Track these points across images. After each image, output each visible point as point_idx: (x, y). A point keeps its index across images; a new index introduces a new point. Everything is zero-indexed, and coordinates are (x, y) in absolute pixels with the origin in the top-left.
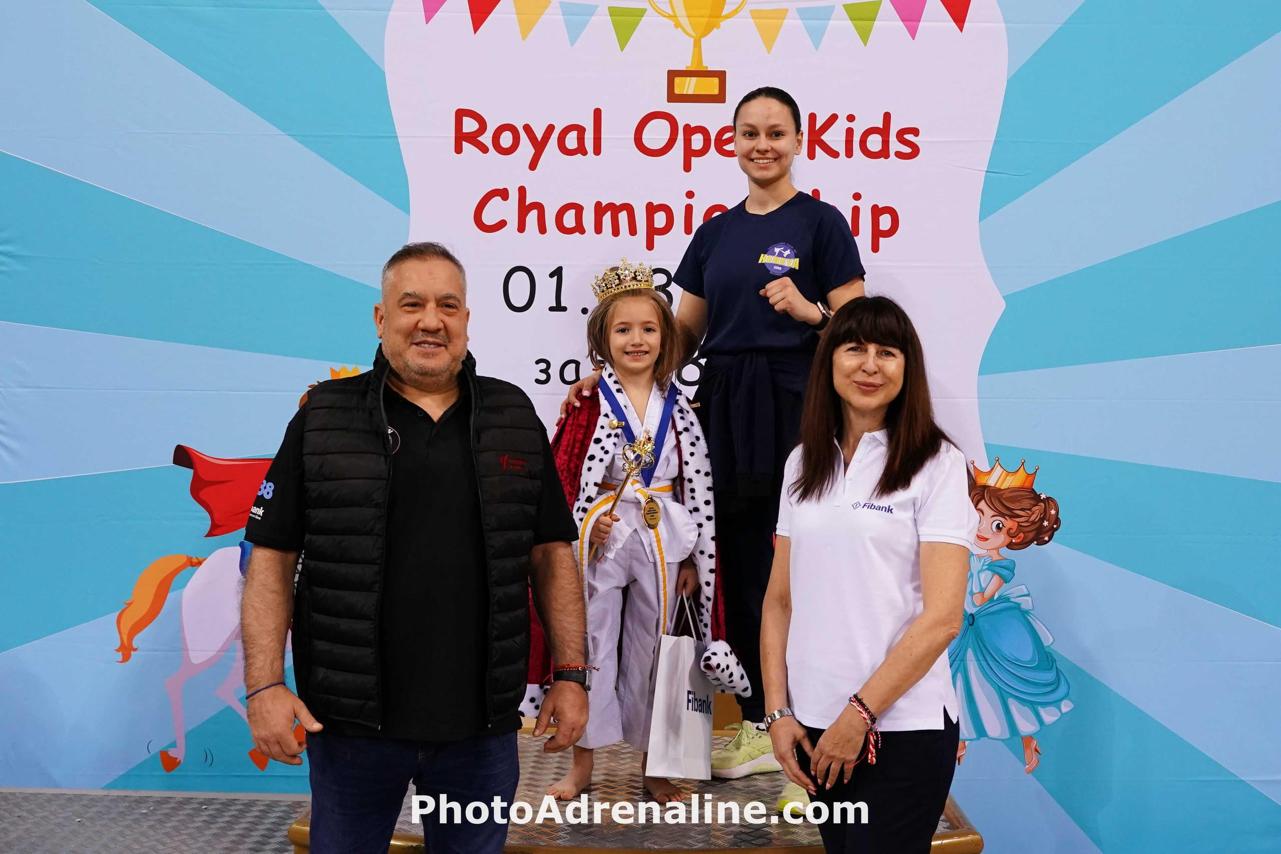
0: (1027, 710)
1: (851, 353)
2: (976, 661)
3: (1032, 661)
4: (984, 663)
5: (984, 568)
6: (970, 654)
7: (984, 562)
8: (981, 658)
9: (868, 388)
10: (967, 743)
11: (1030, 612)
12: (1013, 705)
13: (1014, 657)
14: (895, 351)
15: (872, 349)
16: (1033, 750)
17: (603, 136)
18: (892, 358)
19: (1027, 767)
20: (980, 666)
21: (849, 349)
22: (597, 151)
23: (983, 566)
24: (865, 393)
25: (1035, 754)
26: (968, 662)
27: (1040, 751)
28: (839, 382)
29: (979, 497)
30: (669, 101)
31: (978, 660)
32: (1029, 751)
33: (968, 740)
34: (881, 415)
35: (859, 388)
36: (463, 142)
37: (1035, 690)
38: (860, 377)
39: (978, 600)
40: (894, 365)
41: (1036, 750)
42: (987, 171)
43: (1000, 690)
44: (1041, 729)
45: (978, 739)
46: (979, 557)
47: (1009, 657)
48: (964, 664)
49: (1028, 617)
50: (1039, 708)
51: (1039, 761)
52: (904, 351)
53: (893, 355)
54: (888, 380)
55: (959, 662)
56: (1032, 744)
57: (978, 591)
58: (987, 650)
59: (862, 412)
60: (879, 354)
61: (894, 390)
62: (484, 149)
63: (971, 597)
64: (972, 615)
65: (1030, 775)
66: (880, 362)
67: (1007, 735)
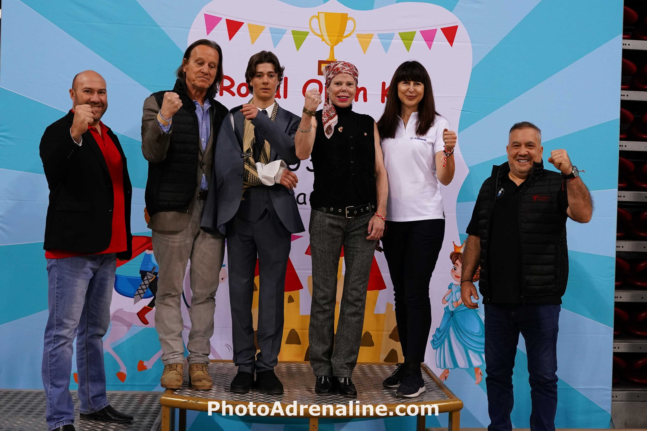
0: (477, 355)
1: (404, 84)
2: (454, 332)
3: (479, 333)
4: (457, 333)
5: (458, 290)
6: (451, 329)
7: (458, 288)
8: (456, 331)
9: (411, 98)
10: (449, 370)
11: (478, 310)
12: (471, 353)
13: (471, 331)
14: (420, 83)
15: (412, 83)
16: (479, 374)
17: (288, 90)
18: (419, 86)
19: (476, 381)
20: (456, 335)
21: (403, 83)
22: (285, 96)
23: (458, 289)
24: (410, 100)
25: (480, 376)
26: (450, 333)
27: (482, 374)
28: (400, 95)
29: (456, 258)
30: (318, 75)
31: (455, 332)
32: (477, 374)
33: (450, 369)
34: (416, 107)
35: (408, 98)
36: (224, 91)
37: (481, 346)
38: (408, 94)
39: (455, 305)
40: (420, 88)
41: (481, 374)
42: (462, 110)
43: (464, 346)
44: (483, 364)
45: (454, 368)
46: (456, 285)
47: (469, 331)
48: (448, 334)
49: (478, 313)
50: (482, 354)
51: (482, 379)
52: (424, 83)
53: (420, 85)
54: (419, 94)
55: (446, 333)
56: (479, 371)
57: (455, 301)
58: (459, 328)
59: (409, 107)
60: (414, 84)
61: (420, 98)
62: (233, 94)
63: (452, 304)
64: (452, 311)
65: (478, 385)
66: (415, 88)
67: (468, 367)
